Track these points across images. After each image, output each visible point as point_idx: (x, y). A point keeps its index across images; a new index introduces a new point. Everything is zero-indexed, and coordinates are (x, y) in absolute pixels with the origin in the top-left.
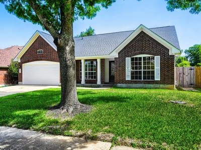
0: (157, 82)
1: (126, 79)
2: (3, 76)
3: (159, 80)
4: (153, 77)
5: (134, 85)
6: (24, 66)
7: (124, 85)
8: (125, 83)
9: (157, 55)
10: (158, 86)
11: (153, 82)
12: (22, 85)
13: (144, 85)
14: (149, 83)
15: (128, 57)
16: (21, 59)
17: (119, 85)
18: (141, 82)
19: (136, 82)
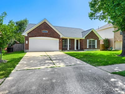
1: (87, 48)
5: (90, 50)
6: (30, 39)
9: (96, 40)
10: (96, 50)
14: (94, 49)
15: (88, 39)
18: (91, 49)
19: (90, 49)
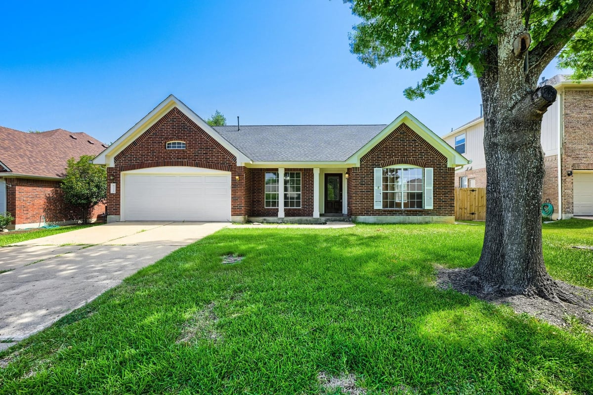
0: (428, 213)
1: (375, 208)
2: (41, 202)
3: (432, 208)
4: (420, 204)
7: (371, 219)
8: (373, 215)
9: (428, 167)
11: (420, 211)
12: (118, 222)
13: (407, 217)
14: (414, 213)
15: (378, 166)
16: (117, 159)
17: (361, 218)
18: (400, 213)
